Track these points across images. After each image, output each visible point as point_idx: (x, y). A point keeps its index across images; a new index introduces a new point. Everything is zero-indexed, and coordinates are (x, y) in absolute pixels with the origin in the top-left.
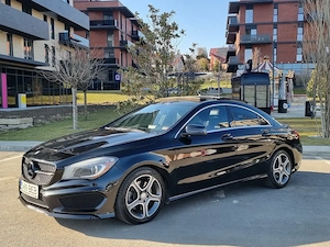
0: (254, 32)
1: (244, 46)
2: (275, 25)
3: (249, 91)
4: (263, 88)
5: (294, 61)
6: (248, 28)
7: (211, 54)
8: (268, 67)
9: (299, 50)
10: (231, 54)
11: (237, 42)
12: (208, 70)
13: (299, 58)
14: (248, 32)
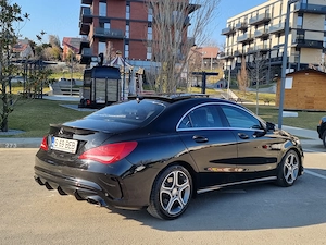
0: (107, 26)
1: (98, 39)
2: (128, 22)
3: (100, 84)
4: (114, 82)
5: (144, 58)
6: (102, 21)
7: (64, 43)
8: (120, 63)
9: (149, 49)
10: (85, 45)
11: (91, 34)
12: (60, 59)
13: (149, 56)
14: (102, 25)
